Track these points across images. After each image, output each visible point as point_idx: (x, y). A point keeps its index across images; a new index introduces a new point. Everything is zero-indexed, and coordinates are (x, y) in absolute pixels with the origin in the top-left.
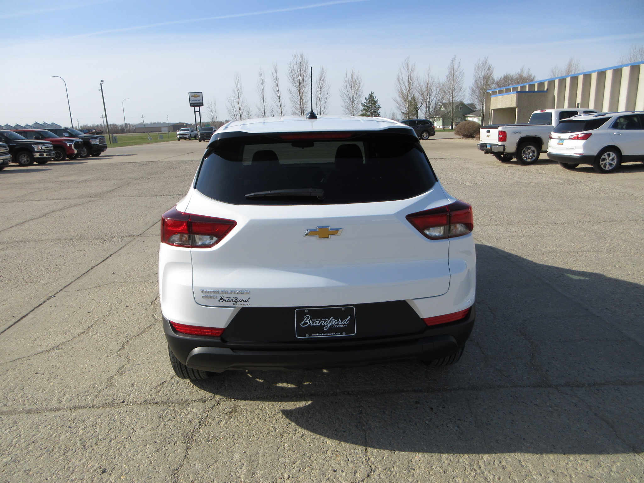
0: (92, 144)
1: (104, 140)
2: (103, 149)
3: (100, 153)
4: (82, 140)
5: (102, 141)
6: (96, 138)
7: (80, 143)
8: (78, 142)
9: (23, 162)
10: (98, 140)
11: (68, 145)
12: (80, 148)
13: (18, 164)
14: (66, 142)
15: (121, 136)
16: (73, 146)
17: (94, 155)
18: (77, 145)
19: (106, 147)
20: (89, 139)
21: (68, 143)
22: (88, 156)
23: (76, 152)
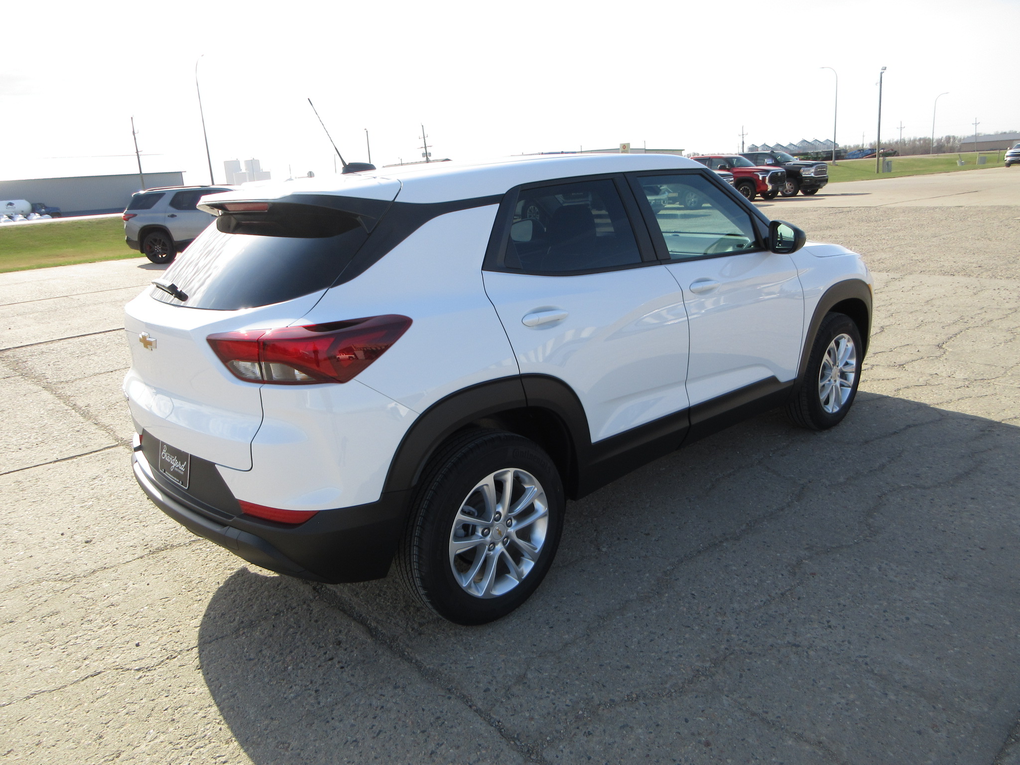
0: (803, 176)
1: (825, 169)
2: (819, 183)
3: (817, 191)
4: (784, 171)
5: (822, 171)
6: (811, 166)
7: (779, 174)
8: (777, 173)
9: (688, 205)
10: (813, 170)
11: (761, 178)
12: (779, 182)
13: (683, 206)
14: (758, 174)
15: (915, 160)
16: (767, 178)
17: (806, 193)
18: (774, 178)
19: (826, 181)
20: (800, 168)
21: (761, 174)
22: (794, 194)
23: (770, 188)
